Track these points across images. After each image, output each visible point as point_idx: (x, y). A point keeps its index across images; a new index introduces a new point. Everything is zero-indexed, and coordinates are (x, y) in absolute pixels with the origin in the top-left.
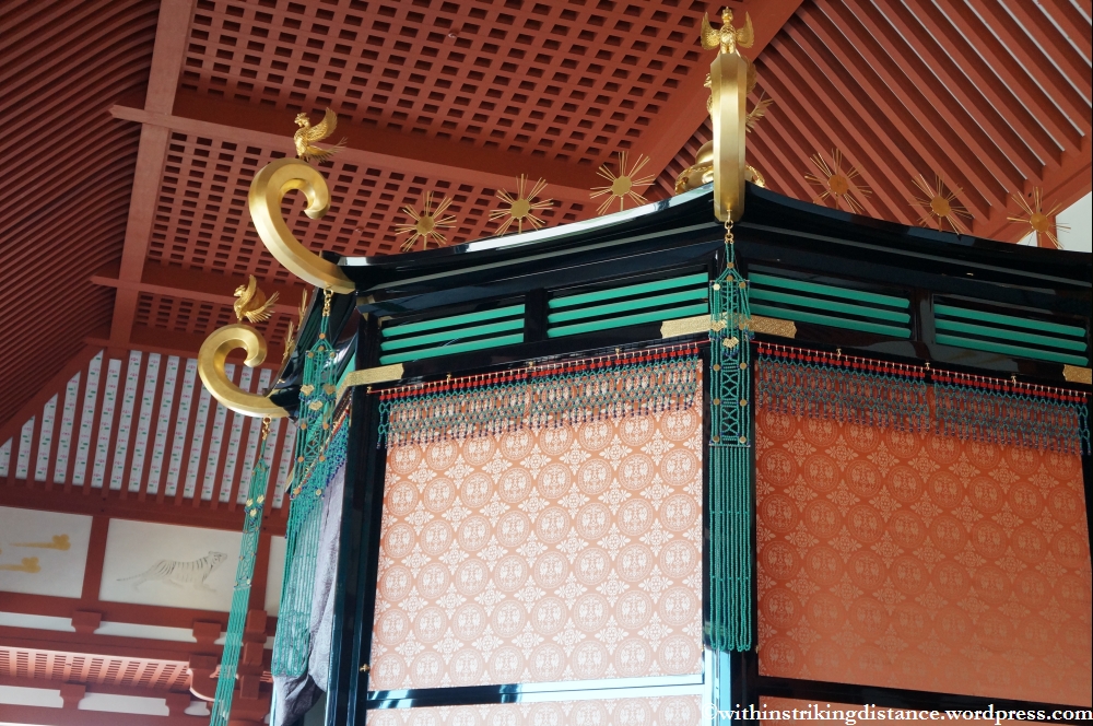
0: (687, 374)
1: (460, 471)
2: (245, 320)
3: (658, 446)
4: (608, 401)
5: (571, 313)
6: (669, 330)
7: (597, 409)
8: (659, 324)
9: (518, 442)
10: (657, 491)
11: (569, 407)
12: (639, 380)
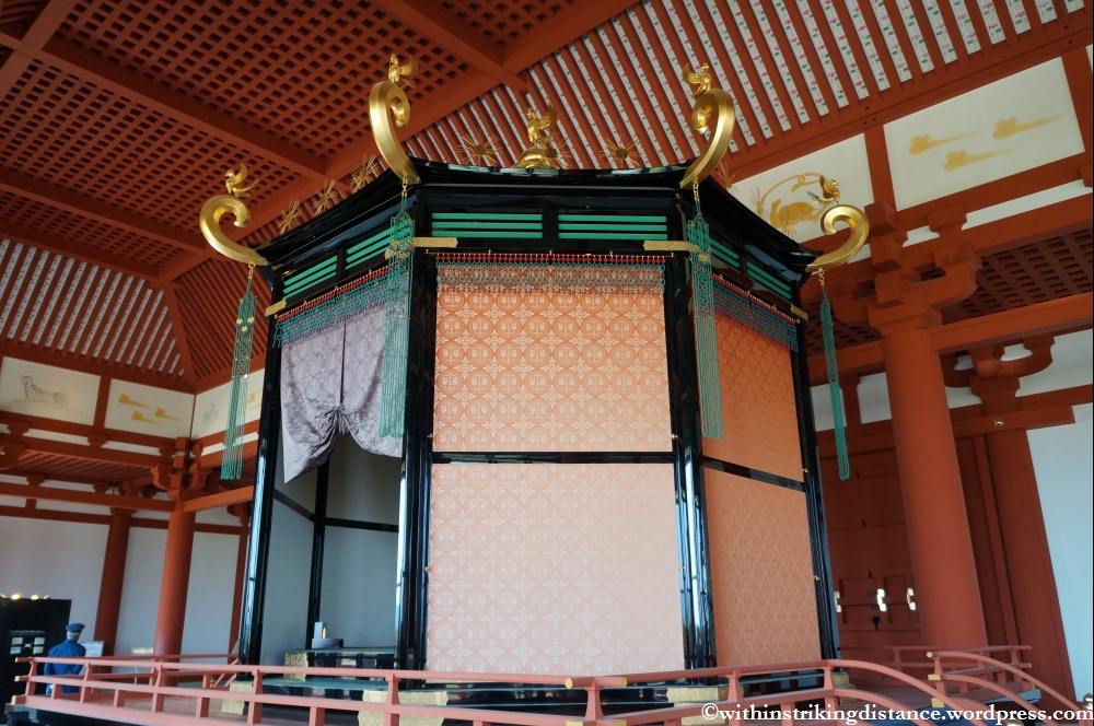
0: (654, 275)
1: (495, 313)
2: (233, 193)
3: (635, 315)
4: (600, 283)
5: (574, 225)
6: (648, 246)
7: (593, 287)
8: (642, 242)
9: (538, 300)
10: (637, 341)
11: (573, 282)
12: (621, 274)
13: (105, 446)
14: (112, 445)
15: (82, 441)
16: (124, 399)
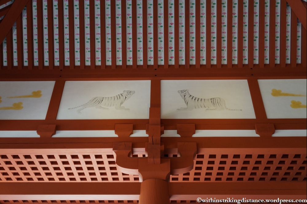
13: (275, 135)
14: (280, 133)
15: (251, 133)
16: (276, 93)
